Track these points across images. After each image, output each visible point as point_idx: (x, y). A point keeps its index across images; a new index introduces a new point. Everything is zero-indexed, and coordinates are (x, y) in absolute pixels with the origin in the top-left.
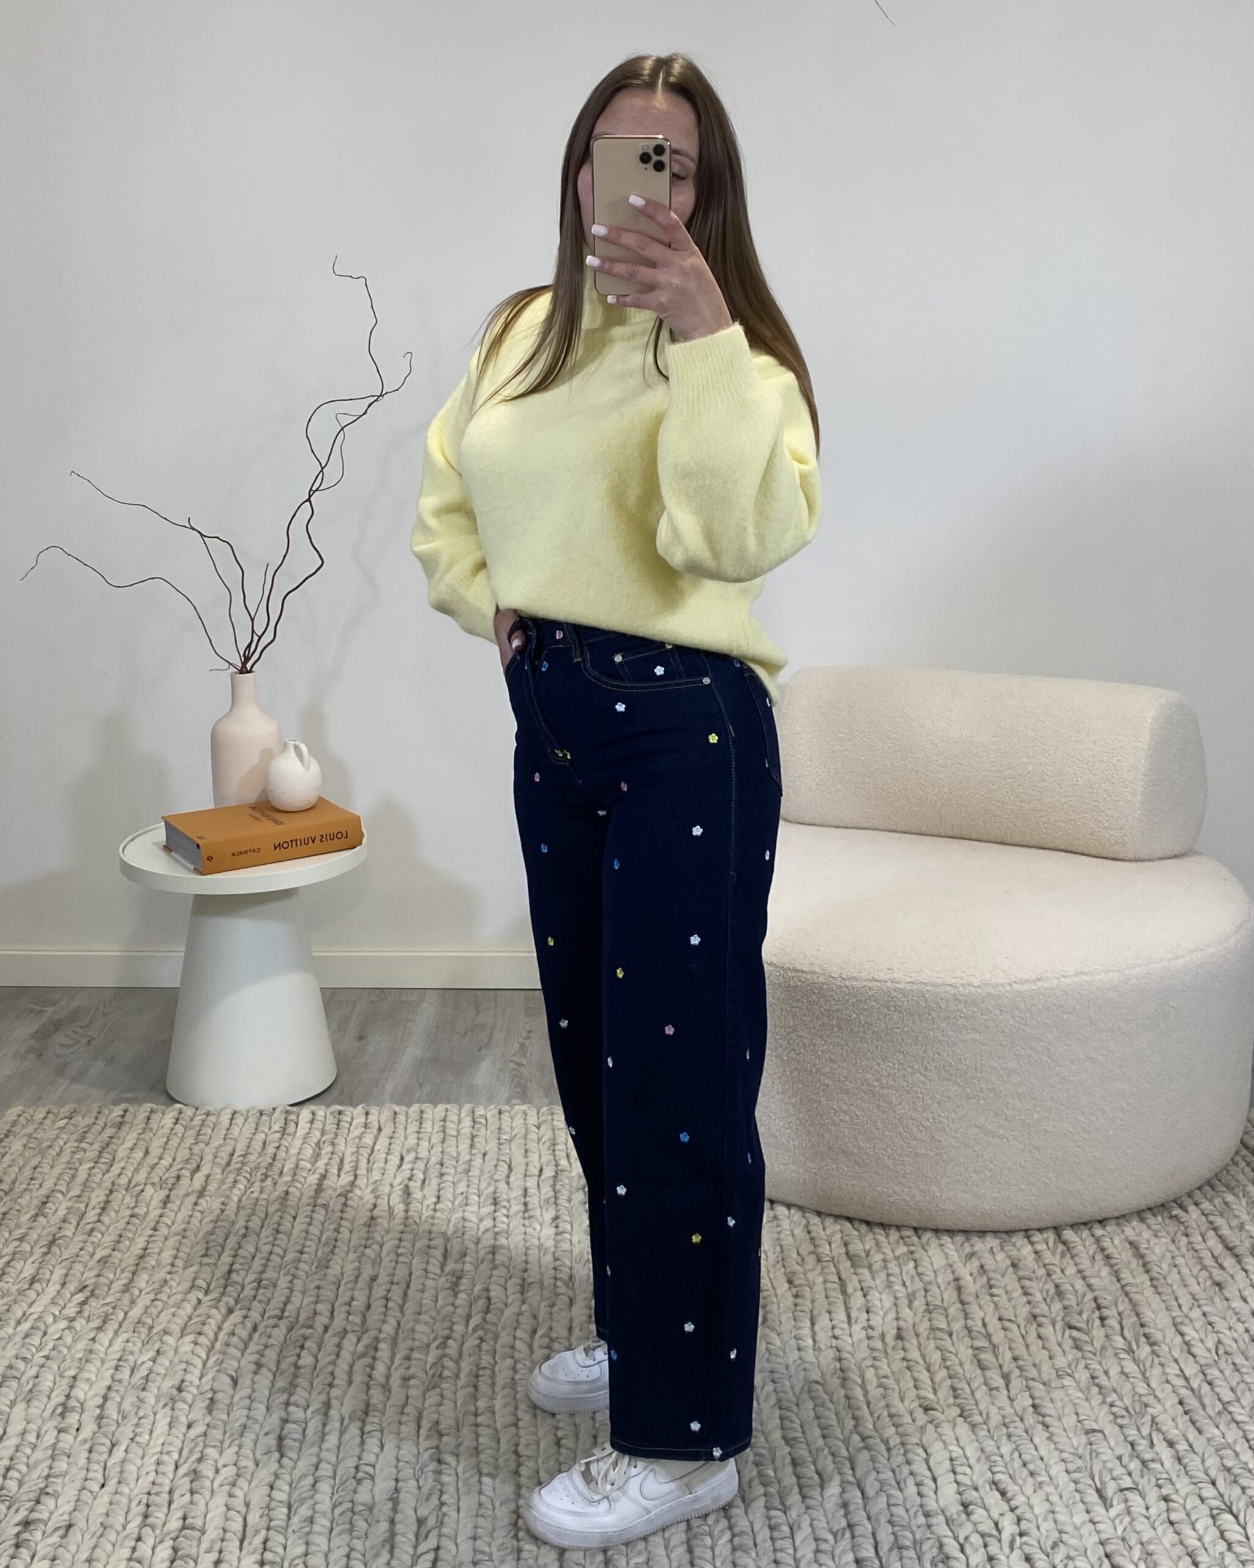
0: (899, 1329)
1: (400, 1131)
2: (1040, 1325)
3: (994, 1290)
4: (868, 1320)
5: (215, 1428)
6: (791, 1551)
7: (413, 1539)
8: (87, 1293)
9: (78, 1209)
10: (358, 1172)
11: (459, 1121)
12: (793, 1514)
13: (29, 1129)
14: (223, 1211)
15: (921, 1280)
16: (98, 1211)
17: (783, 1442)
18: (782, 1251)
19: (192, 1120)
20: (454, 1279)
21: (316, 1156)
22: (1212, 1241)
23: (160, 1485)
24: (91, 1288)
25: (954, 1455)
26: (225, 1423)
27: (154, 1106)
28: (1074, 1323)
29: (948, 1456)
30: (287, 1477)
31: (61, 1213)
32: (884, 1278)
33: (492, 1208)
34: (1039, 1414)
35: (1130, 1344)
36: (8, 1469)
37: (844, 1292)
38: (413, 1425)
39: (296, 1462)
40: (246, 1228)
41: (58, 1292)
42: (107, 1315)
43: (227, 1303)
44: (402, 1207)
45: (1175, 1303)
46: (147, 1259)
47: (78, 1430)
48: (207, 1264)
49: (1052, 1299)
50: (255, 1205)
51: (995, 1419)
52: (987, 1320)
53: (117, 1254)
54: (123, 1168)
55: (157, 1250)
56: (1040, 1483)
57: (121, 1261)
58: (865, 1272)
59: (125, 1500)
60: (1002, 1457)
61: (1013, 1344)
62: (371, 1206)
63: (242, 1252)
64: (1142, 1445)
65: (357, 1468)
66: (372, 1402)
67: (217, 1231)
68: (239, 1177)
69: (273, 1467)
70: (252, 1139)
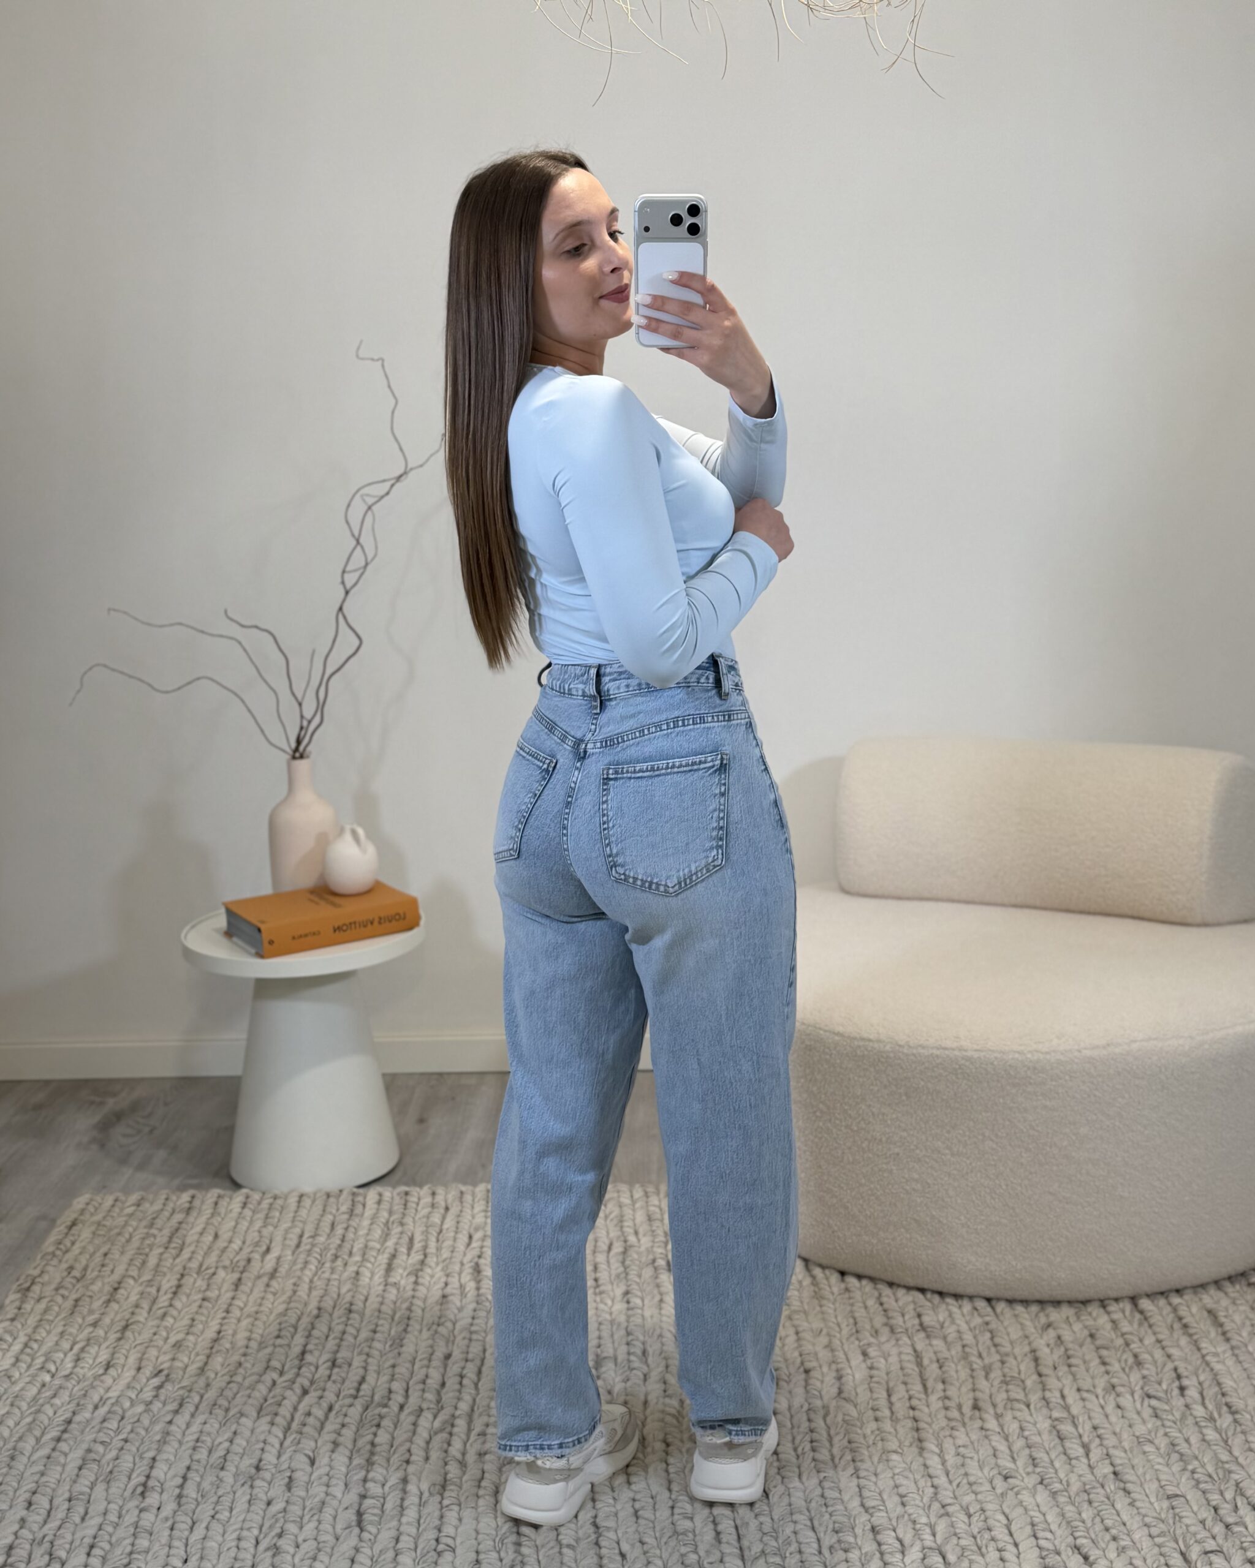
0: (975, 1399)
1: (467, 1212)
2: (1118, 1395)
3: (1072, 1361)
4: (944, 1391)
5: (294, 1504)
8: (162, 1377)
9: (149, 1294)
10: (428, 1251)
13: (98, 1217)
14: (295, 1292)
15: (998, 1352)
16: (169, 1296)
17: (862, 1511)
18: (856, 1323)
19: (259, 1203)
21: (386, 1236)
23: (243, 1560)
24: (165, 1372)
25: (1036, 1520)
26: (304, 1500)
27: (221, 1192)
28: (1152, 1392)
29: (1029, 1520)
30: (368, 1551)
31: (134, 1298)
32: (959, 1349)
34: (1121, 1481)
35: (1211, 1413)
36: (92, 1547)
37: (919, 1363)
39: (375, 1537)
40: (319, 1309)
41: (134, 1378)
42: (183, 1400)
43: (301, 1384)
46: (222, 1342)
47: (158, 1509)
48: (280, 1346)
49: (1131, 1368)
50: (327, 1285)
51: (1075, 1487)
52: (1065, 1392)
53: (191, 1338)
54: (193, 1252)
55: (230, 1332)
56: (1124, 1548)
57: (195, 1344)
58: (938, 1343)
60: (1083, 1522)
61: (1092, 1414)
62: (442, 1285)
63: (315, 1333)
64: (1225, 1510)
65: (437, 1540)
66: (449, 1476)
67: (290, 1313)
68: (309, 1258)
69: (353, 1541)
70: (320, 1221)
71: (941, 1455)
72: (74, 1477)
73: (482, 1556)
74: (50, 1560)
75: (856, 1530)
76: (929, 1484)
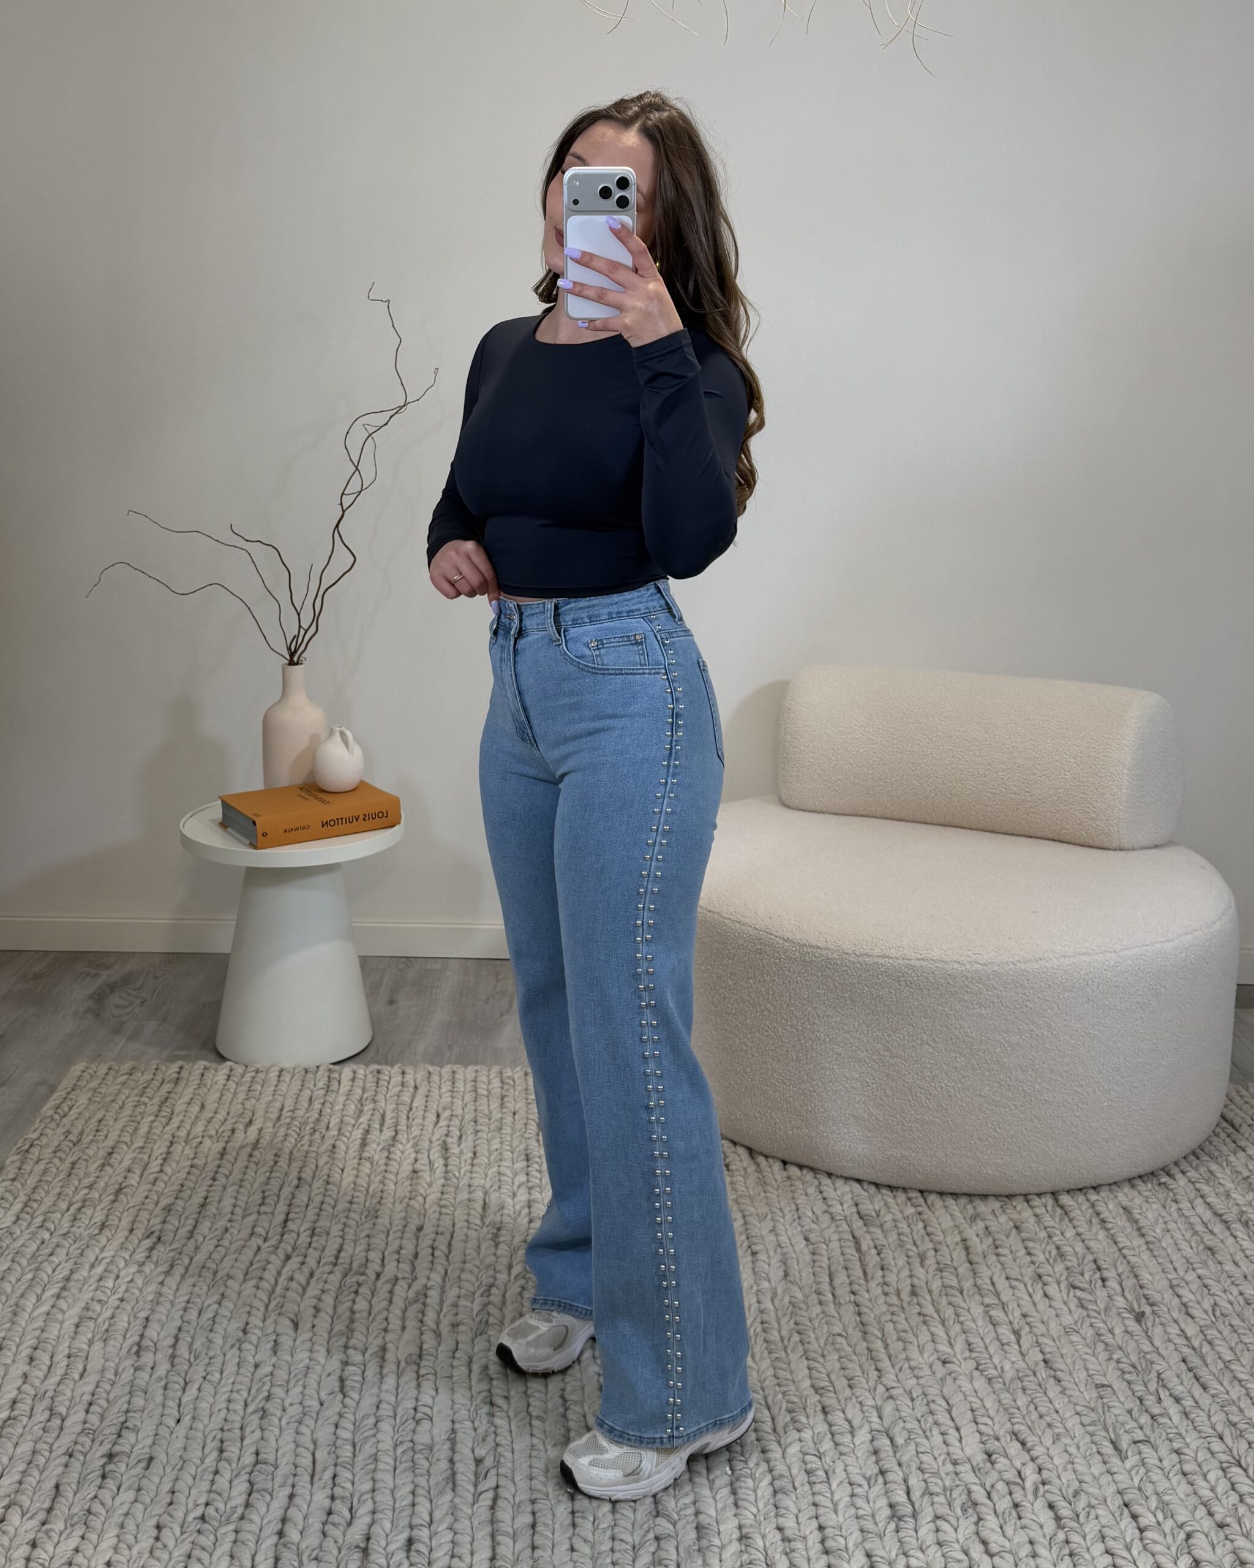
0: (912, 1286)
1: (435, 1090)
2: (1045, 1284)
3: (1000, 1250)
4: (883, 1277)
5: (280, 1368)
6: (828, 1495)
7: (472, 1477)
8: (154, 1239)
9: (141, 1159)
10: (399, 1127)
11: (489, 1083)
12: (827, 1459)
13: (94, 1084)
15: (931, 1241)
16: (160, 1161)
17: (813, 1392)
18: (798, 1210)
19: (243, 1076)
20: (495, 1231)
22: (1201, 1208)
23: (232, 1422)
24: (156, 1234)
25: (975, 1406)
26: (289, 1364)
27: (208, 1064)
28: (1076, 1283)
29: (968, 1406)
30: (351, 1416)
31: (126, 1163)
32: (895, 1237)
33: (524, 1164)
34: (1052, 1369)
35: (1131, 1304)
36: (90, 1404)
37: (858, 1249)
38: (465, 1370)
39: (358, 1403)
40: (299, 1179)
41: (127, 1238)
42: (174, 1260)
43: (285, 1250)
44: (441, 1161)
45: (1170, 1266)
46: (208, 1207)
47: (152, 1368)
48: (265, 1213)
49: (1055, 1260)
50: (306, 1157)
51: (1009, 1374)
52: (995, 1279)
53: (180, 1202)
54: (182, 1121)
55: (217, 1199)
56: (1058, 1435)
57: (184, 1209)
58: (877, 1231)
59: (200, 1435)
60: (1018, 1409)
61: (1021, 1302)
62: (411, 1160)
63: (296, 1201)
64: (1150, 1401)
65: (415, 1409)
66: (425, 1346)
67: (272, 1181)
68: (290, 1131)
69: (337, 1407)
70: (299, 1095)
71: (884, 1340)
72: (72, 1334)
73: (457, 1426)
74: (51, 1415)
75: (808, 1410)
76: (873, 1367)
